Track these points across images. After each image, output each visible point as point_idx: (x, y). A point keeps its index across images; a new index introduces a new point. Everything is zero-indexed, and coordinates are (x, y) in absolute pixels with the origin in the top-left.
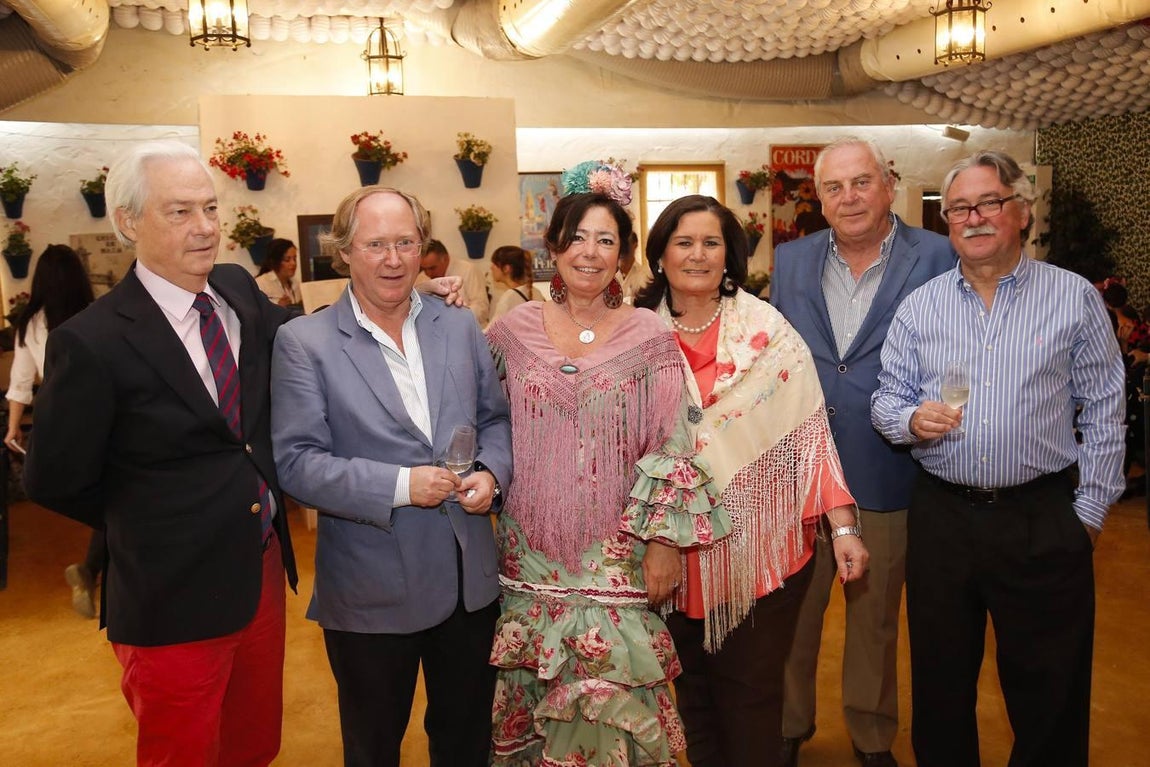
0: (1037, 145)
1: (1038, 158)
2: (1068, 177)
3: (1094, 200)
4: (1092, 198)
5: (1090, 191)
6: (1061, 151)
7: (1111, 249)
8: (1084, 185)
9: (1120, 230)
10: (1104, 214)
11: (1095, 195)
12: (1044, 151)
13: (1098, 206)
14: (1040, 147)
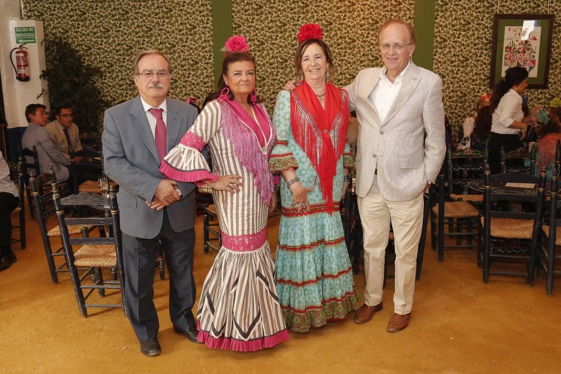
0: (23, 6)
1: (25, 15)
2: (54, 31)
3: (78, 48)
4: (76, 47)
5: (74, 42)
6: (45, 11)
7: (95, 83)
8: (68, 37)
9: (102, 69)
10: (87, 58)
11: (78, 45)
12: (30, 10)
13: (81, 53)
14: (25, 7)
